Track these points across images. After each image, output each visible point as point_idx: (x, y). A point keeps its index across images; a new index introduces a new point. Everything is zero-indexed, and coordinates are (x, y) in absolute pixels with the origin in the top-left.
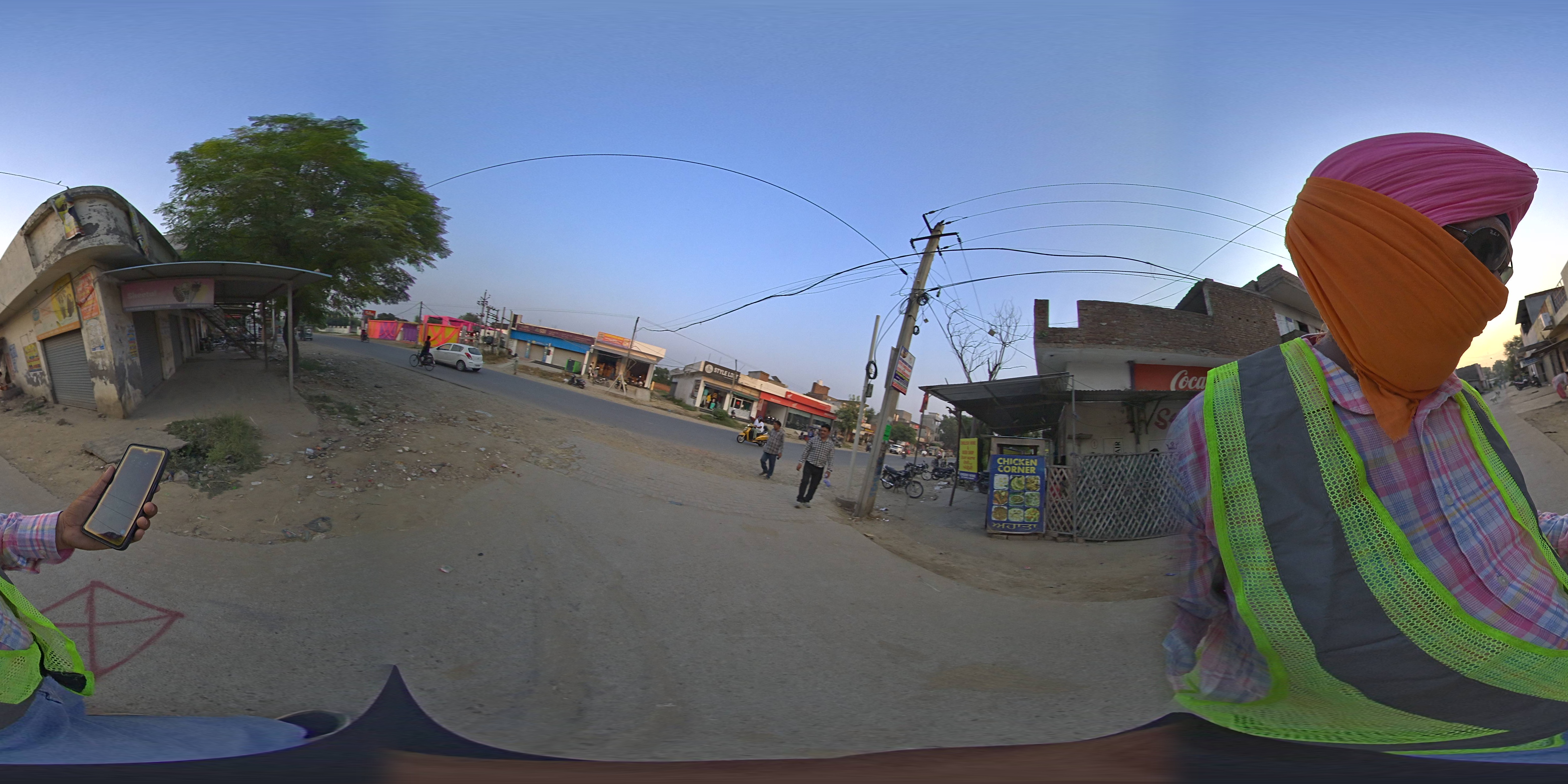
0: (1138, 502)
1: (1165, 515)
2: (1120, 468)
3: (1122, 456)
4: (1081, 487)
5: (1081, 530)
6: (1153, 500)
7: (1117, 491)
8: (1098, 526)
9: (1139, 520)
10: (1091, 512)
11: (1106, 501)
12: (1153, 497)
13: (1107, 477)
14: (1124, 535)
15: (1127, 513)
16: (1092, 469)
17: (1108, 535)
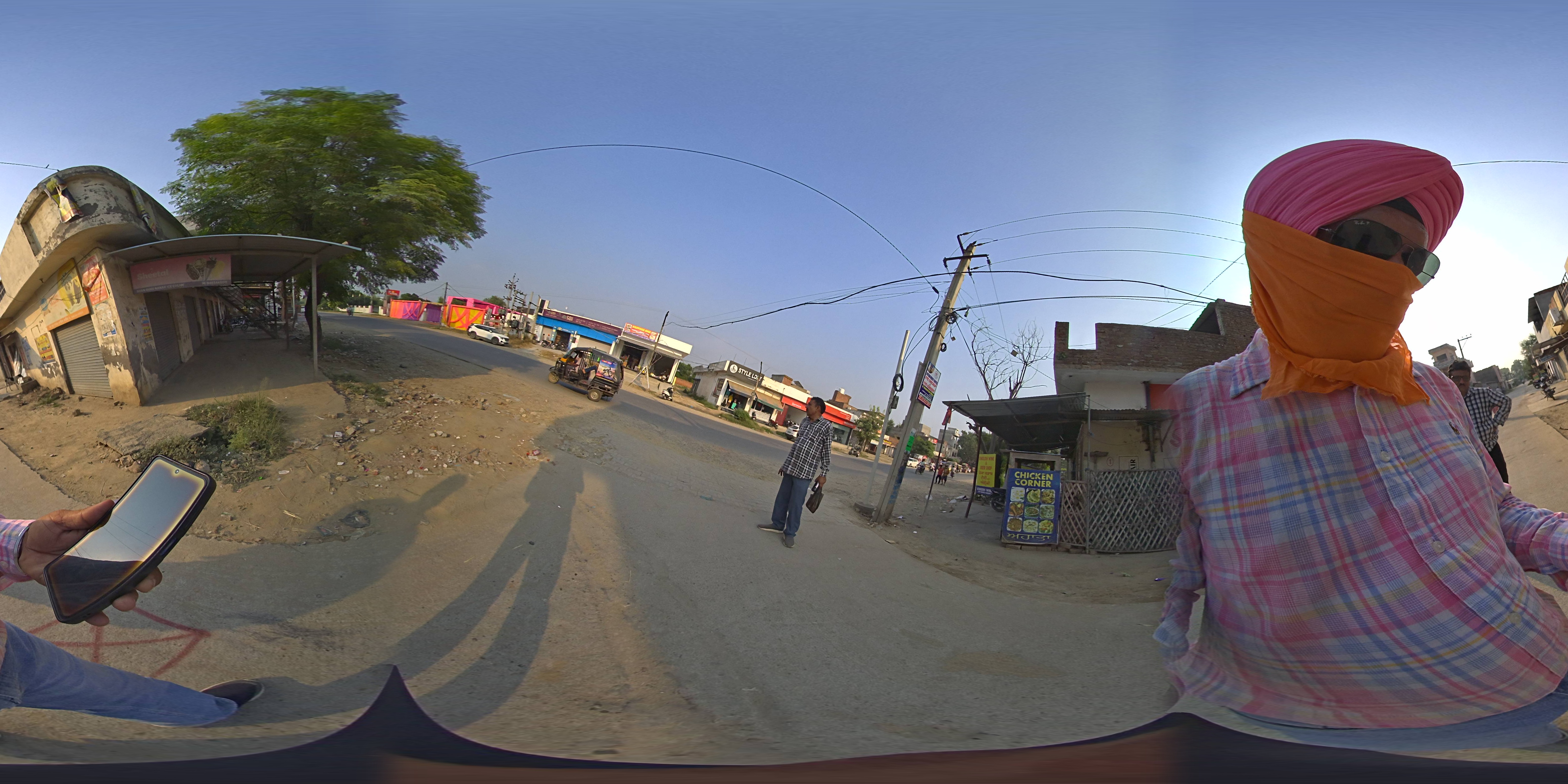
0: (1150, 516)
2: (1133, 484)
3: (1135, 472)
4: (1095, 501)
5: (1093, 543)
7: (1129, 505)
8: (1110, 539)
9: (1151, 533)
10: (1104, 525)
11: (1118, 515)
12: (1165, 512)
13: (1120, 492)
14: (1136, 548)
15: (1139, 527)
16: (1105, 484)
17: (1120, 548)
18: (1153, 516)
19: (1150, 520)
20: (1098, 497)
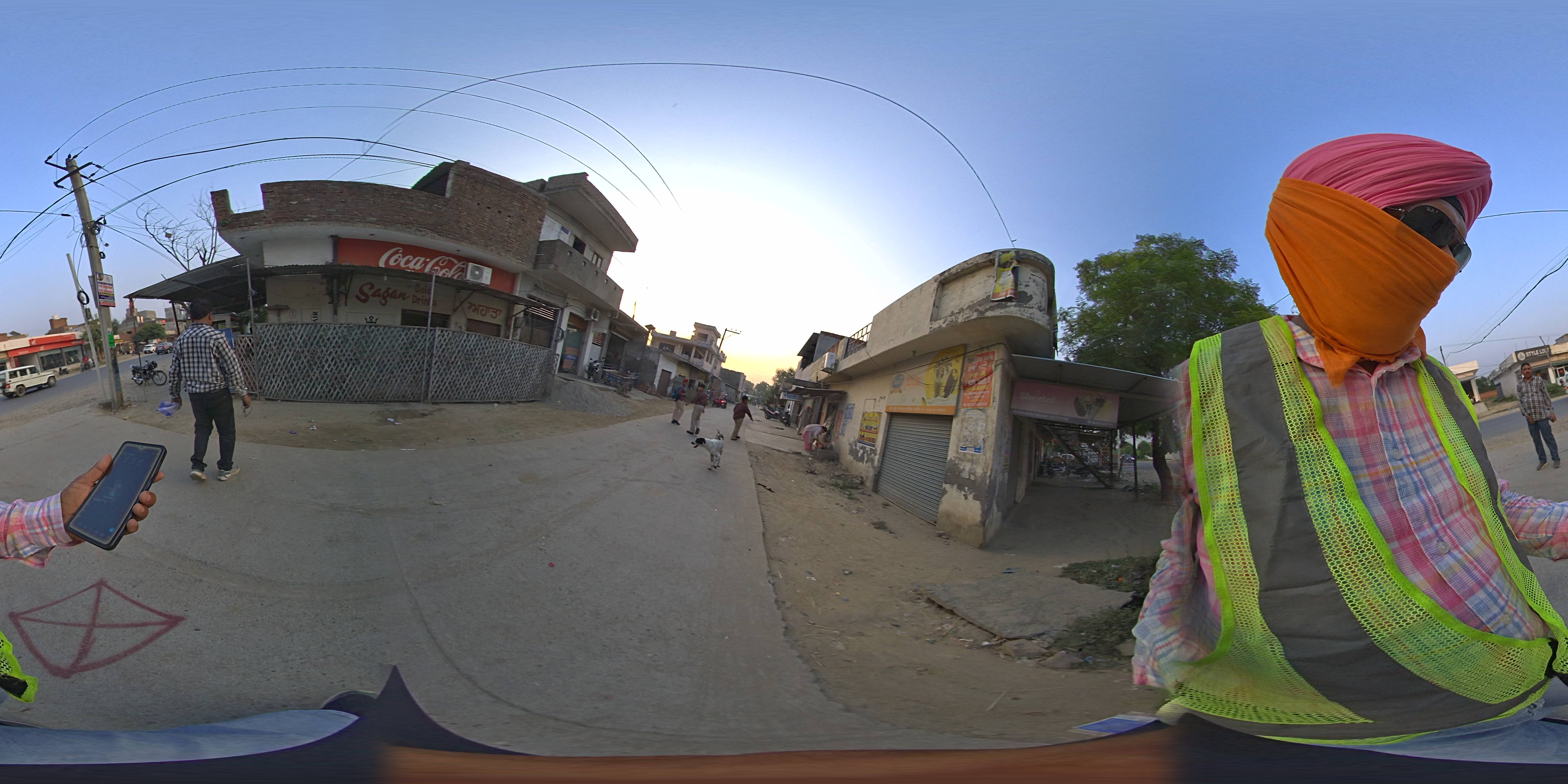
0: (305, 367)
1: (327, 382)
2: (291, 335)
3: (293, 324)
4: (260, 353)
5: (262, 390)
6: (318, 367)
7: (288, 356)
8: (274, 386)
9: (305, 383)
10: (269, 373)
11: (279, 365)
12: (318, 364)
13: (280, 343)
14: (292, 396)
15: (296, 376)
16: (268, 336)
17: (281, 395)
18: (307, 368)
19: (305, 371)
20: (262, 348)
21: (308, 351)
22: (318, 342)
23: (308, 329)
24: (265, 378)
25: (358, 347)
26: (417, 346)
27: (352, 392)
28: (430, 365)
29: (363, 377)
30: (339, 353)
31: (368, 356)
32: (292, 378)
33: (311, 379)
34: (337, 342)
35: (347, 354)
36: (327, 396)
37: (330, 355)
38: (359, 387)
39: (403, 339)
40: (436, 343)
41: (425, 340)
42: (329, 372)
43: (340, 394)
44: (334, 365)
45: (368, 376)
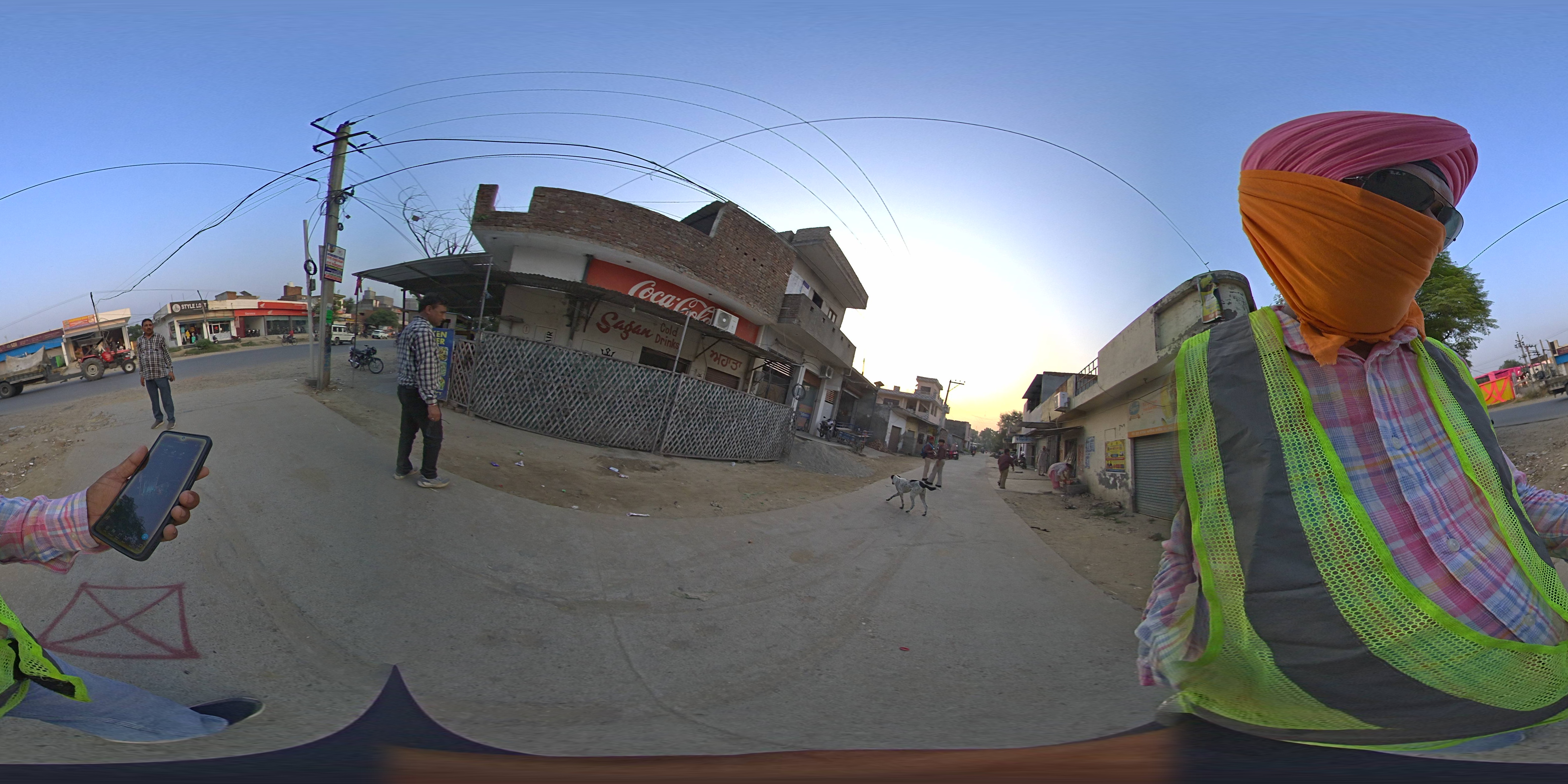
0: (526, 390)
1: (547, 413)
2: (518, 352)
3: (523, 340)
4: (481, 363)
5: (473, 405)
6: (541, 393)
7: (510, 373)
8: (487, 404)
9: (522, 408)
10: (484, 389)
11: (498, 381)
12: (541, 390)
14: (505, 419)
15: (514, 398)
16: (492, 347)
18: (528, 391)
20: (483, 359)
21: (533, 373)
22: (546, 365)
23: (538, 348)
24: (479, 392)
25: (590, 380)
26: (657, 391)
27: (573, 429)
28: (668, 414)
29: (589, 415)
30: (567, 382)
31: (599, 392)
32: (509, 399)
33: (530, 405)
34: (567, 369)
35: (576, 386)
36: (543, 428)
37: (556, 382)
38: (583, 425)
39: (644, 381)
40: (679, 390)
41: (668, 385)
42: (551, 402)
43: (560, 428)
44: (559, 395)
45: (595, 414)
